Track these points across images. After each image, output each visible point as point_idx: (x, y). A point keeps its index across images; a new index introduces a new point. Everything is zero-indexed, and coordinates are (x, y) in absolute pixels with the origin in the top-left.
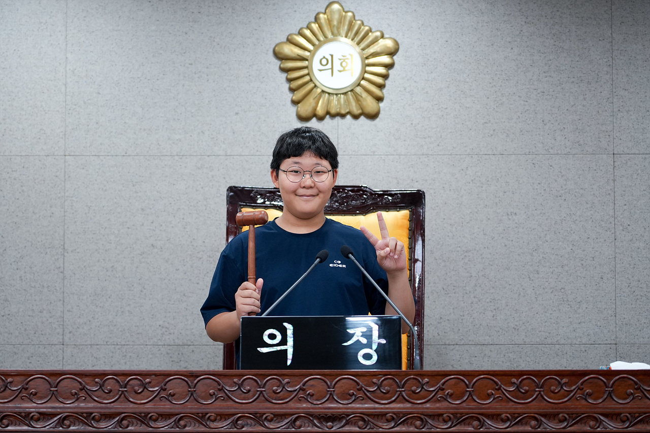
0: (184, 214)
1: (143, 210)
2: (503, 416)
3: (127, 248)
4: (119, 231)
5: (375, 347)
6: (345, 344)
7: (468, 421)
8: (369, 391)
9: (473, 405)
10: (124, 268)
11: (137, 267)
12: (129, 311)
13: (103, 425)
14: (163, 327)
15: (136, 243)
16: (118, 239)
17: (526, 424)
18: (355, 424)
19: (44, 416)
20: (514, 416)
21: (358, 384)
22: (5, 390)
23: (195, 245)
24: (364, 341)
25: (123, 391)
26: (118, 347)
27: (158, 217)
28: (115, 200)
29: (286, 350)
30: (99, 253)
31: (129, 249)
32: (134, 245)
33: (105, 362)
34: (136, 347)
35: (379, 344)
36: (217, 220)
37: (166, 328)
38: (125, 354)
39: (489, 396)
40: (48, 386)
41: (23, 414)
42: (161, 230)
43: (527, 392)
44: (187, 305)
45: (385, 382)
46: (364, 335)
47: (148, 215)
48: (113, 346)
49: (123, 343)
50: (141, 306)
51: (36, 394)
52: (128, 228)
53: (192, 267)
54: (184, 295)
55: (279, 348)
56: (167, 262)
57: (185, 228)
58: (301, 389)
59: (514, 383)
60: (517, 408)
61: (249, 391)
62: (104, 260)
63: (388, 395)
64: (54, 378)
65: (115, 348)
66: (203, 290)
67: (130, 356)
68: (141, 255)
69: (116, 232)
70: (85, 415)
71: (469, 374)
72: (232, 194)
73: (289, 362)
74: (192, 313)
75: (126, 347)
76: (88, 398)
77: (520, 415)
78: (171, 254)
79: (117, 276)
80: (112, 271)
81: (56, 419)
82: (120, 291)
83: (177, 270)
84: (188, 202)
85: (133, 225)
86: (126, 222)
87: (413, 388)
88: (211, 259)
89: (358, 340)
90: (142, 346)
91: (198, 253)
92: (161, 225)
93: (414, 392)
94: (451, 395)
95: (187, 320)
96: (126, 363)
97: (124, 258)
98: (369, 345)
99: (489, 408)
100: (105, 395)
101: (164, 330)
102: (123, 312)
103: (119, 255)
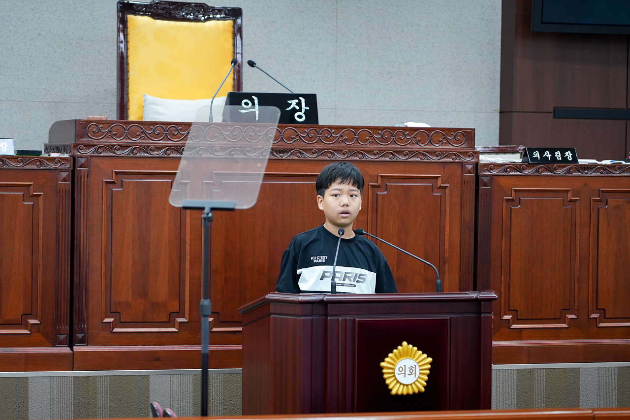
0: (60, 14)
1: (32, 9)
2: (375, 152)
3: (21, 35)
4: (16, 23)
5: (303, 111)
6: (287, 109)
7: (355, 155)
8: (302, 136)
9: (357, 145)
10: (20, 49)
11: (28, 49)
12: (23, 78)
13: (155, 153)
14: (45, 90)
15: (27, 32)
16: (15, 29)
17: (387, 157)
18: (296, 155)
19: (123, 147)
20: (381, 151)
21: (296, 132)
22: (98, 132)
23: (68, 35)
24: (297, 108)
25: (166, 134)
26: (15, 102)
27: (42, 15)
28: (14, 2)
29: (255, 112)
30: (2, 38)
31: (23, 36)
32: (27, 34)
33: (6, 113)
34: (27, 103)
35: (306, 110)
36: (82, 19)
37: (48, 90)
38: (20, 107)
39: (367, 140)
40: (124, 130)
41: (110, 146)
42: (44, 24)
43: (387, 138)
44: (62, 75)
45: (311, 131)
46: (297, 104)
47: (36, 13)
48: (12, 102)
49: (19, 100)
50: (31, 75)
51: (116, 134)
52: (23, 22)
53: (65, 49)
54: (60, 68)
55: (251, 110)
56: (49, 46)
57: (61, 23)
58: (265, 134)
59: (380, 133)
60: (381, 148)
61: (236, 135)
62: (6, 43)
63: (312, 139)
64: (126, 125)
65: (13, 103)
66: (73, 65)
67: (24, 109)
68: (31, 40)
69: (14, 24)
70: (146, 147)
71: (356, 128)
72: (121, 5)
73: (257, 119)
74: (65, 81)
75: (20, 102)
76: (146, 138)
77: (384, 151)
78: (51, 41)
79: (15, 54)
80: (12, 51)
81: (129, 149)
82: (17, 64)
83: (55, 51)
84: (63, 6)
85: (26, 20)
86: (21, 18)
87: (326, 135)
88: (78, 45)
89: (294, 107)
90: (31, 102)
91: (70, 40)
92: (45, 21)
93: (327, 137)
94: (346, 139)
95: (62, 86)
96: (20, 113)
97: (20, 42)
98: (300, 110)
99: (367, 147)
100: (156, 136)
101: (46, 91)
102: (18, 79)
103: (16, 39)
